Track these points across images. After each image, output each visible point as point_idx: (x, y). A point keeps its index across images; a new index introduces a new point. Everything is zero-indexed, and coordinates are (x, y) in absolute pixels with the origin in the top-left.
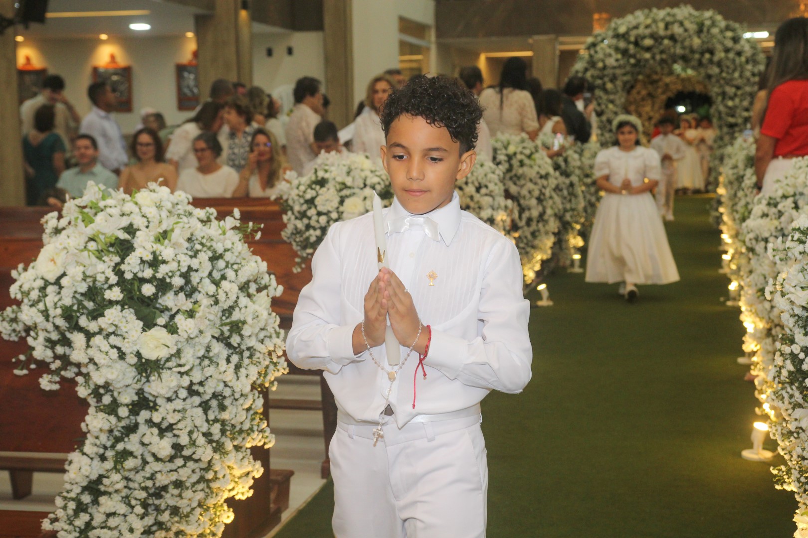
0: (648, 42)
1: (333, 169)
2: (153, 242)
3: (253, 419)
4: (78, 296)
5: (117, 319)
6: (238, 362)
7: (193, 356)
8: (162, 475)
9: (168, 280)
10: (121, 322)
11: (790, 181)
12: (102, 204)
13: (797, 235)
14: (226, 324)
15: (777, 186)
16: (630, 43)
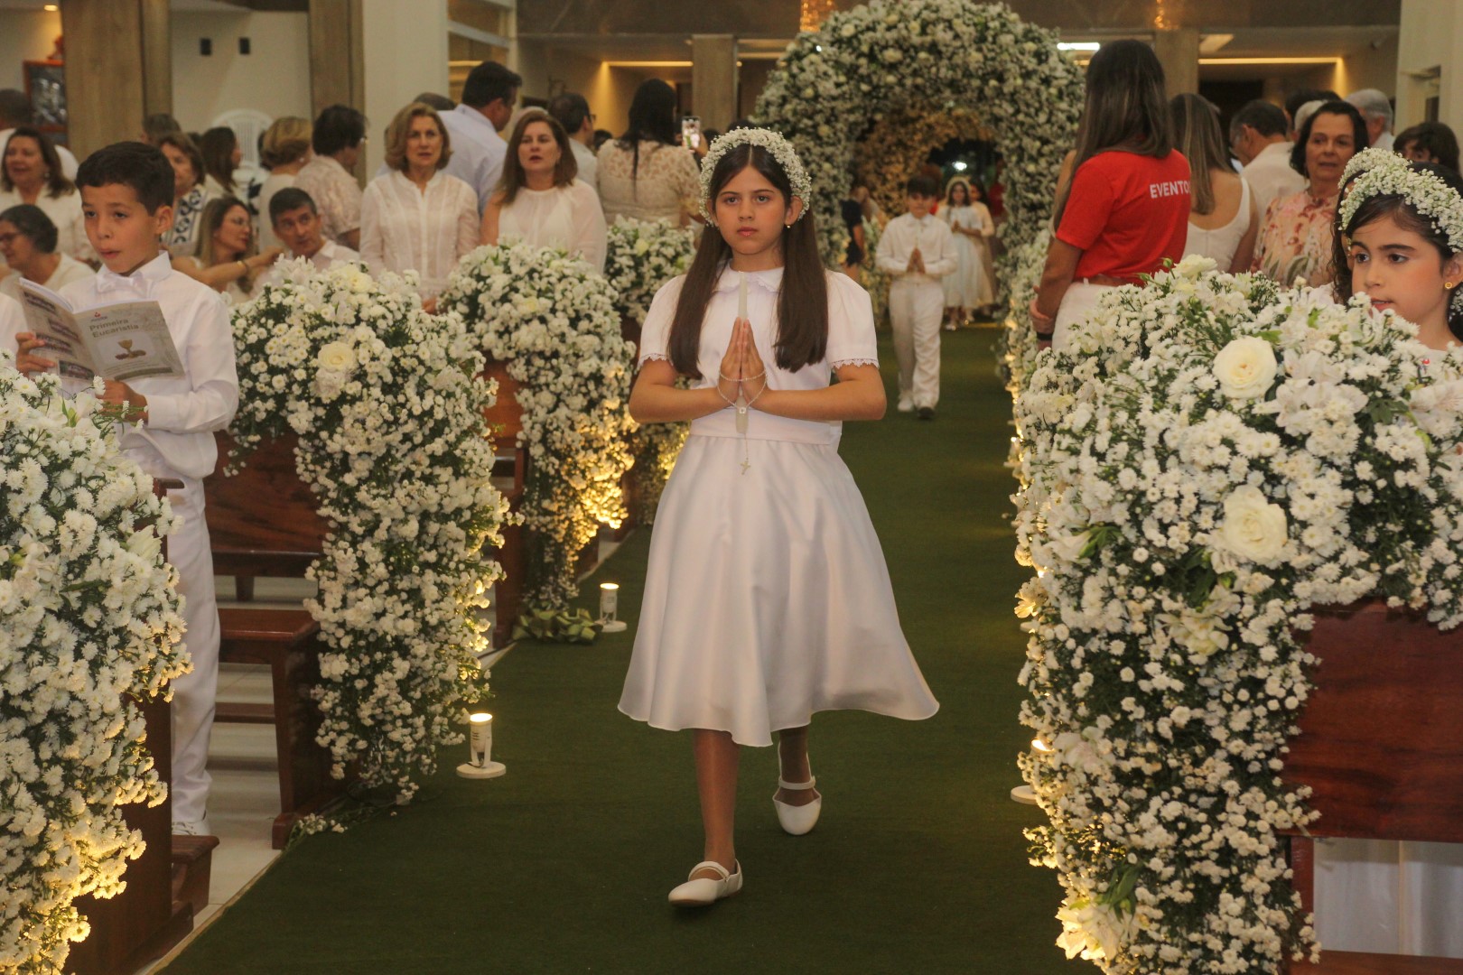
0: (892, 55)
1: (299, 288)
3: (126, 756)
6: (98, 656)
7: (10, 646)
11: (1093, 328)
13: (1067, 441)
14: (74, 588)
16: (861, 55)
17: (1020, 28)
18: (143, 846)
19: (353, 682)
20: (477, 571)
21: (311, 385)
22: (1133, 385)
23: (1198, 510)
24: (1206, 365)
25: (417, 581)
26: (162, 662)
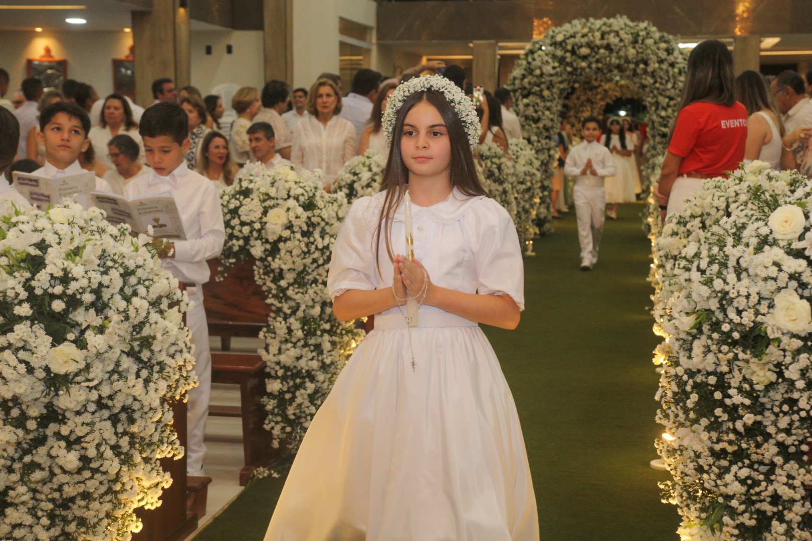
0: (584, 51)
1: (257, 179)
2: (64, 259)
3: (163, 432)
5: (25, 334)
6: (148, 376)
7: (102, 371)
8: (70, 487)
9: (78, 296)
10: (31, 337)
11: (699, 202)
12: (14, 220)
14: (136, 340)
15: (687, 205)
16: (567, 51)
17: (657, 35)
18: (171, 481)
19: (284, 395)
20: (352, 335)
21: (263, 231)
22: (722, 232)
23: (759, 303)
24: (764, 220)
25: (319, 340)
26: (182, 381)
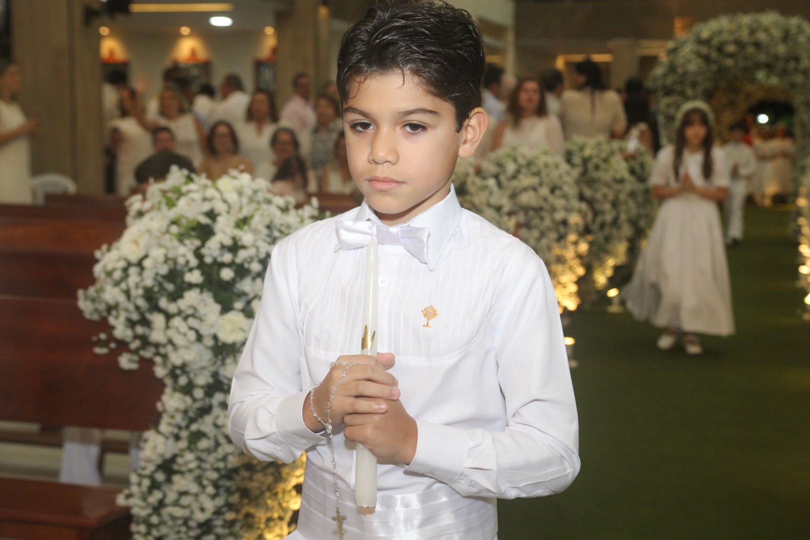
0: (731, 48)
2: (233, 227)
4: (160, 279)
5: (196, 301)
9: (246, 265)
10: (200, 305)
12: (185, 189)
16: (713, 49)
